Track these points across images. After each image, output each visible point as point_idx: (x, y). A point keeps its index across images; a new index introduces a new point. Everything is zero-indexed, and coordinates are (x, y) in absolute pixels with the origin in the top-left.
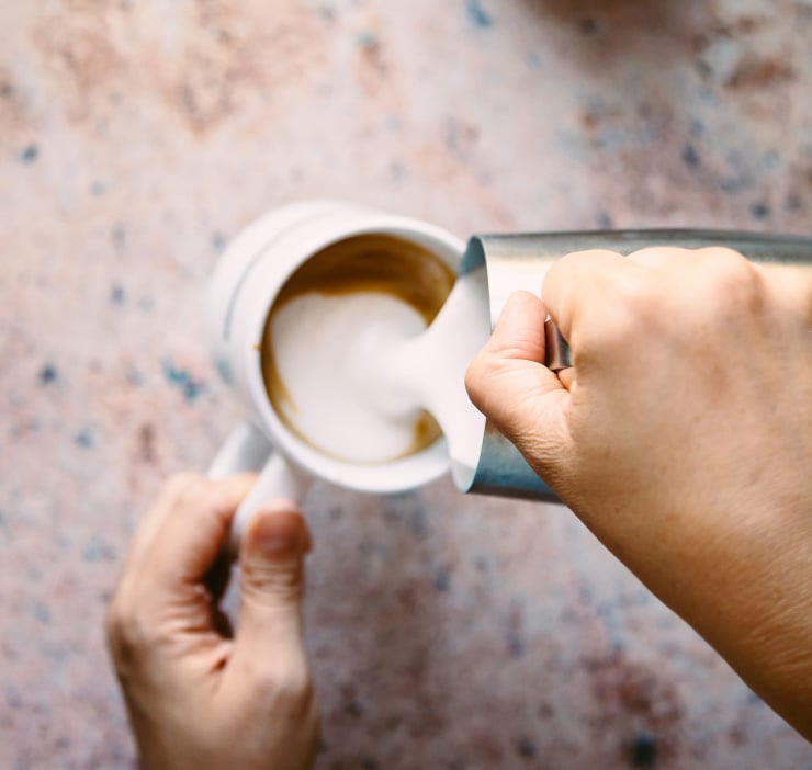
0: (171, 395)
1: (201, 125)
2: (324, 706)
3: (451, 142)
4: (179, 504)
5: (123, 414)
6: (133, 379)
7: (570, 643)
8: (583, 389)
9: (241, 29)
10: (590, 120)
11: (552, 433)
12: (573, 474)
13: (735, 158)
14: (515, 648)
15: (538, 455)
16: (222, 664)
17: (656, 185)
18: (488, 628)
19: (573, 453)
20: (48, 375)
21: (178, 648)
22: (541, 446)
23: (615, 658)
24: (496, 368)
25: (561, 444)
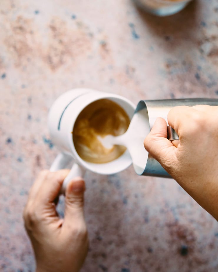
0: (45, 146)
1: (54, 68)
2: (91, 238)
3: (127, 72)
4: (46, 179)
5: (31, 152)
6: (34, 142)
7: (162, 219)
8: (182, 146)
9: (65, 39)
10: (168, 66)
11: (172, 159)
12: (178, 171)
13: (210, 77)
14: (146, 221)
15: (167, 165)
16: (61, 226)
17: (188, 85)
18: (139, 215)
19: (179, 164)
20: (9, 141)
21: (48, 222)
22: (168, 162)
23: (176, 223)
24: (154, 139)
25: (175, 162)
